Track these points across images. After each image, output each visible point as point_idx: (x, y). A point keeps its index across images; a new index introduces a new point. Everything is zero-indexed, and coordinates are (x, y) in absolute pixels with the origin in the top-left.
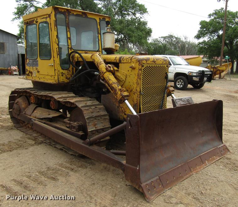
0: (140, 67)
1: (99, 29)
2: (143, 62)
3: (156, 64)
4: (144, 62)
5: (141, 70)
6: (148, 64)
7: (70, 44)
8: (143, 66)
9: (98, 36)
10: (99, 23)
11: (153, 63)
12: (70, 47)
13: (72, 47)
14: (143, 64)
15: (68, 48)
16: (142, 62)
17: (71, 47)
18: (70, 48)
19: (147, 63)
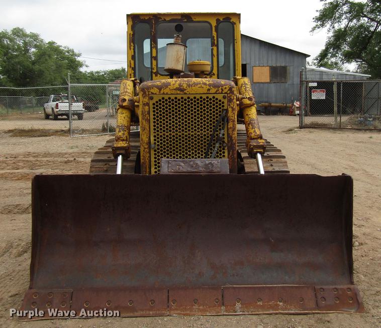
0: (146, 100)
1: (215, 38)
2: (152, 91)
3: (185, 94)
4: (155, 90)
5: (148, 104)
6: (164, 94)
7: (155, 67)
8: (152, 98)
9: (212, 49)
10: (216, 27)
11: (179, 92)
12: (155, 71)
13: (159, 69)
14: (153, 93)
15: (152, 72)
16: (149, 92)
17: (157, 70)
18: (154, 73)
19: (162, 92)
